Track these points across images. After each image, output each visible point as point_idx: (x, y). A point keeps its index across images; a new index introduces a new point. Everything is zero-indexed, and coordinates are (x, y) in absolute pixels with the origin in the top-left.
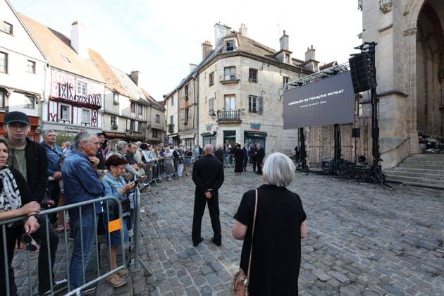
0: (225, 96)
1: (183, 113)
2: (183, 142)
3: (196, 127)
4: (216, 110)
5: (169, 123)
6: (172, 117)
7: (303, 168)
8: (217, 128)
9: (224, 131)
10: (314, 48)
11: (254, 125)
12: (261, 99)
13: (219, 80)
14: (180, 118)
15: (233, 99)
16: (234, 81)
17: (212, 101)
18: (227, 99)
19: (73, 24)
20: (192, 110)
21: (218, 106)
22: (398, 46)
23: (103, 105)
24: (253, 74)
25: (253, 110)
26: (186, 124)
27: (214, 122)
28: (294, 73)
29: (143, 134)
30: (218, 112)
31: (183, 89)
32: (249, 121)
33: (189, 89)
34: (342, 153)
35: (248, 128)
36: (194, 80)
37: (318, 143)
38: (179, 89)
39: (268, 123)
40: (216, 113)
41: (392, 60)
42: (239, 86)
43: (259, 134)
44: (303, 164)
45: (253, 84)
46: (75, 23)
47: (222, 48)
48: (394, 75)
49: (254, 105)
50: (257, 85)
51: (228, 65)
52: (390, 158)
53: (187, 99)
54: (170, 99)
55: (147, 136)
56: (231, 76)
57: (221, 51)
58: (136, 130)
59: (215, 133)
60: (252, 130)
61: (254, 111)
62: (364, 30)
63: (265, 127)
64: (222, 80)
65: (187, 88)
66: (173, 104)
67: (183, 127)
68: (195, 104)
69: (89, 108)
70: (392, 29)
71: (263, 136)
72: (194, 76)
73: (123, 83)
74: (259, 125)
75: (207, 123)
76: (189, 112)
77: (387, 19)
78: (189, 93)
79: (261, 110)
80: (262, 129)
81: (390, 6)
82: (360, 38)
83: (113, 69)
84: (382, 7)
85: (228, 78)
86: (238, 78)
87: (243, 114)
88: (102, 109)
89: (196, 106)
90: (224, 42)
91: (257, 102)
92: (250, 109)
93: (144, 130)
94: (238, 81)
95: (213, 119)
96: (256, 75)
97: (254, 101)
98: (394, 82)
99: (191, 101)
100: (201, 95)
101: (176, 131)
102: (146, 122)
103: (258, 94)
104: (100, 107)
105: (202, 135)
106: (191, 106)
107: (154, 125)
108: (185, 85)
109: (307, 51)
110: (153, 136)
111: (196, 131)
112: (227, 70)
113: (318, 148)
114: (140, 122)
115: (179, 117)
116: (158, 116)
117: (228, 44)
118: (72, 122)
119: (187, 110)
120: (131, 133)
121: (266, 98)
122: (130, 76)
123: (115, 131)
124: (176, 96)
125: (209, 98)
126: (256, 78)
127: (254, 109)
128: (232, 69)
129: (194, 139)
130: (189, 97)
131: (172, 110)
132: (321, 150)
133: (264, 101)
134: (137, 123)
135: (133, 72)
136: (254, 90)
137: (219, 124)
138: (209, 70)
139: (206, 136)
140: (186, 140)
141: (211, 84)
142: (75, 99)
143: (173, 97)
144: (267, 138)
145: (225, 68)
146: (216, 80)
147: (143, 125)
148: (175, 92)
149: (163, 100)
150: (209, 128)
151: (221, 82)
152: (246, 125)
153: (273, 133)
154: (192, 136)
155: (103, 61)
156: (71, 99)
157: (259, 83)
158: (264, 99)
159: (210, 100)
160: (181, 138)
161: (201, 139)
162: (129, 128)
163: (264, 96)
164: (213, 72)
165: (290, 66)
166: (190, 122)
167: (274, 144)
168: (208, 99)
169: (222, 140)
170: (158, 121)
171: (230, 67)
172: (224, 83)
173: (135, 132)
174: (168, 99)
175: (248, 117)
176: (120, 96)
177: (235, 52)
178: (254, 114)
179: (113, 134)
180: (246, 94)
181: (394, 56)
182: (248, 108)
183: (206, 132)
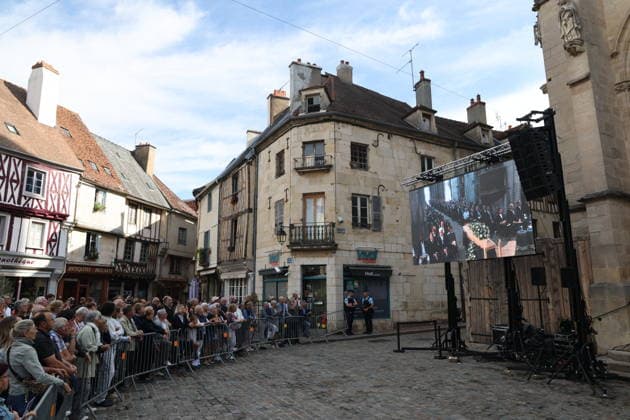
0: (306, 196)
1: (227, 226)
2: (227, 287)
3: (249, 255)
4: (286, 224)
5: (201, 245)
6: (207, 234)
7: (454, 346)
8: (289, 260)
9: (303, 267)
10: (482, 100)
11: (364, 253)
12: (377, 201)
13: (293, 167)
14: (222, 238)
15: (320, 202)
16: (322, 168)
17: (280, 204)
18: (310, 202)
19: (34, 67)
20: (243, 221)
21: (292, 216)
22: (607, 110)
23: (72, 214)
24: (359, 154)
25: (360, 222)
26: (232, 249)
27: (282, 247)
28: (443, 149)
29: (150, 268)
30: (292, 227)
31: (230, 181)
32: (353, 244)
33: (240, 180)
34: (525, 314)
35: (353, 260)
36: (249, 164)
37: (485, 292)
38: (222, 179)
39: (394, 248)
40: (287, 230)
41: (598, 135)
42: (330, 177)
43: (375, 272)
44: (453, 336)
45: (360, 173)
46: (38, 66)
47: (300, 107)
48: (606, 162)
49: (364, 212)
50: (368, 174)
51: (311, 137)
52: (619, 326)
53: (235, 200)
54: (206, 198)
55: (157, 273)
56: (317, 159)
57: (297, 112)
58: (137, 259)
59: (285, 270)
60: (361, 263)
61: (364, 225)
62: (549, 80)
63: (387, 256)
64: (299, 165)
65: (235, 178)
66: (210, 209)
67: (226, 255)
68: (250, 210)
69: (45, 218)
70: (589, 83)
71: (384, 276)
72: (250, 157)
73: (116, 169)
74: (376, 252)
75: (270, 249)
76: (238, 227)
77: (580, 66)
78: (239, 188)
79: (378, 222)
80: (381, 261)
81: (581, 45)
82: (544, 93)
83: (99, 143)
84: (568, 46)
85: (310, 162)
86: (328, 163)
87: (341, 231)
88: (70, 219)
89: (251, 215)
90: (303, 97)
91: (370, 207)
92: (355, 220)
93: (153, 261)
94: (328, 169)
95: (281, 242)
96: (365, 155)
97: (364, 203)
98: (607, 174)
99: (243, 204)
100: (261, 194)
101: (213, 263)
102: (157, 244)
103: (370, 192)
104: (65, 217)
105: (261, 272)
106: (243, 213)
107: (174, 248)
108: (232, 173)
109: (469, 105)
110: (171, 272)
111: (249, 265)
112: (309, 148)
113: (487, 303)
114: (146, 244)
115: (219, 235)
116: (182, 230)
117: (310, 101)
118: (8, 248)
119: (235, 222)
120: (124, 267)
121: (387, 198)
122: (133, 153)
123: (93, 263)
124: (216, 193)
125: (276, 198)
126: (365, 161)
127: (364, 220)
128: (318, 146)
129: (246, 280)
130: (239, 196)
131: (208, 221)
132: (492, 307)
133: (384, 204)
134: (138, 246)
135: (139, 147)
136: (362, 182)
137: (293, 251)
138: (276, 147)
139: (268, 275)
140: (232, 281)
141: (280, 172)
142: (19, 202)
143: (210, 196)
144: (392, 279)
145: (304, 143)
146: (288, 165)
147: (151, 249)
148: (214, 185)
149: (194, 198)
150: (274, 258)
151: (296, 169)
152: (346, 254)
153: (405, 266)
154: (242, 275)
155: (83, 128)
156: (12, 203)
157: (371, 170)
158: (384, 200)
159: (277, 203)
160: (223, 277)
161: (259, 280)
162: (121, 256)
163: (383, 195)
164: (283, 151)
165: (433, 136)
166: (240, 245)
167: (408, 292)
168: (274, 200)
169: (299, 283)
170: (182, 241)
171: (314, 143)
172: (302, 171)
173: (133, 264)
174: (201, 197)
175: (351, 237)
176: (109, 194)
177: (322, 115)
178: (363, 230)
179: (87, 270)
180: (346, 192)
181: (600, 127)
182: (350, 218)
183: (269, 266)
